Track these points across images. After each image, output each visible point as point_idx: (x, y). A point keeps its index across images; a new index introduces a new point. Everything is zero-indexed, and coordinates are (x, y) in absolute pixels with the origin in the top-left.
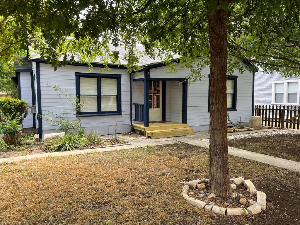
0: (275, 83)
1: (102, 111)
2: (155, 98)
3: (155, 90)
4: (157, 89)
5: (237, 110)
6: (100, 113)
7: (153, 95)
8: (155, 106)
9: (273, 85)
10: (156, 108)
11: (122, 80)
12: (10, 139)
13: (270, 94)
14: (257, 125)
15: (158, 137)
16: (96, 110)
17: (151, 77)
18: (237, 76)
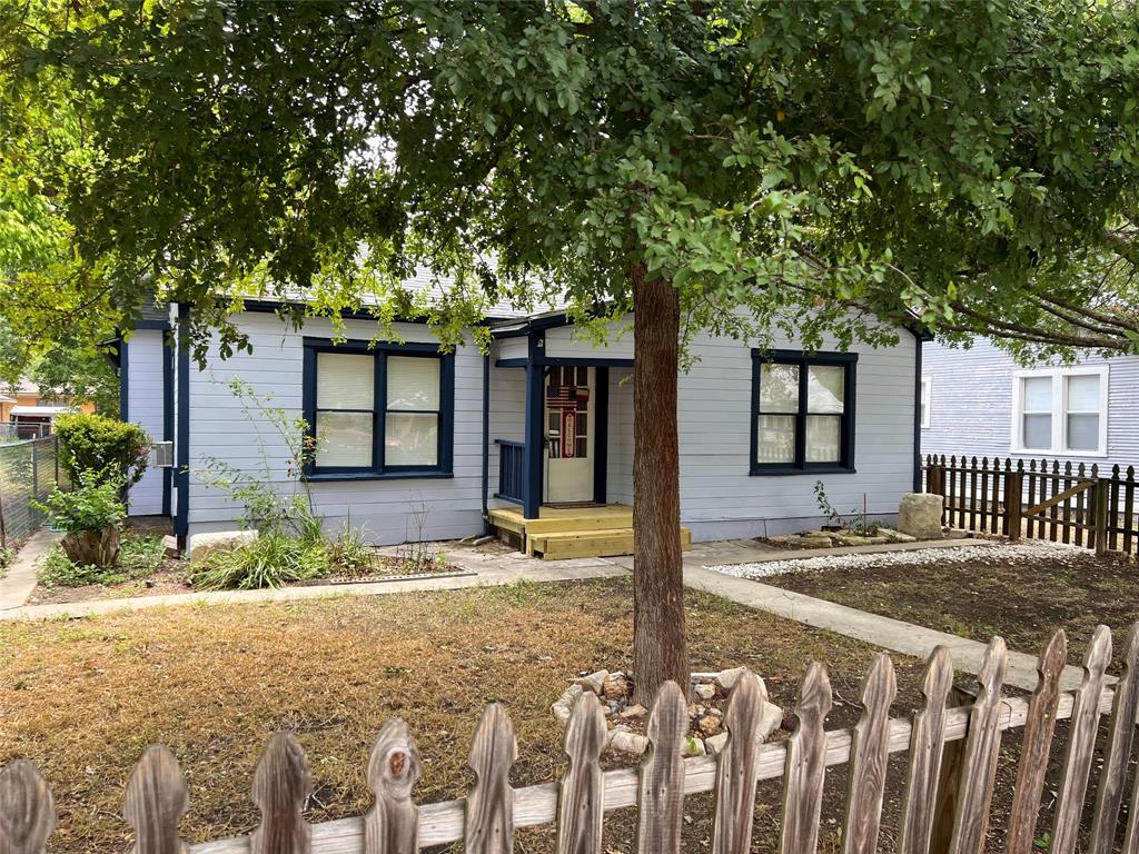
0: (1021, 378)
1: (389, 462)
2: (570, 421)
3: (572, 395)
4: (579, 393)
5: (855, 472)
6: (380, 470)
7: (565, 415)
8: (570, 449)
9: (1016, 383)
10: (572, 456)
11: (458, 361)
12: (86, 547)
13: (1006, 415)
14: (923, 526)
15: (566, 554)
16: (365, 460)
17: (549, 354)
18: (857, 354)
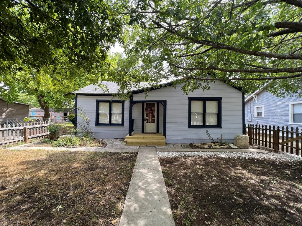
0: (292, 104)
3: (151, 110)
4: (153, 109)
5: (222, 128)
6: (110, 124)
7: (149, 114)
8: (150, 121)
9: (290, 106)
13: (287, 114)
14: (241, 144)
15: (131, 145)
17: (133, 100)
18: (222, 97)
